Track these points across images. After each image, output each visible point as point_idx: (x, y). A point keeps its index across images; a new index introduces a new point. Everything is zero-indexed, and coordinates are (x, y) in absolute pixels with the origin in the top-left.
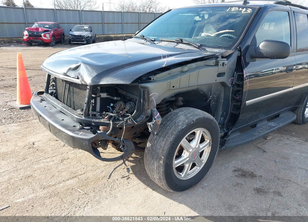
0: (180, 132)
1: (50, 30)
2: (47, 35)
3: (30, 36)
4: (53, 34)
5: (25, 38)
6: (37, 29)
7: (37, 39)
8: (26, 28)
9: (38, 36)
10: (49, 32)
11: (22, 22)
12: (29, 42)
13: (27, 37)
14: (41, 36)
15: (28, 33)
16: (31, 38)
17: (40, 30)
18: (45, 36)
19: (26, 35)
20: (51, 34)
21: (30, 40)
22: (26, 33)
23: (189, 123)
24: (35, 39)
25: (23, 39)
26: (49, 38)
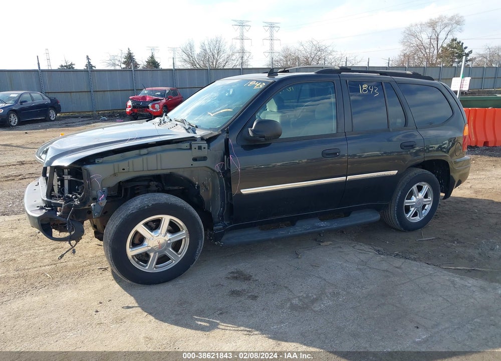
0: (129, 216)
1: (162, 98)
2: (157, 106)
3: (134, 107)
4: (165, 103)
5: (128, 110)
6: (144, 98)
7: (142, 111)
8: (131, 97)
9: (144, 107)
10: (159, 101)
11: (130, 89)
12: (133, 116)
13: (130, 109)
14: (148, 107)
15: (132, 104)
16: (136, 110)
17: (148, 99)
18: (153, 107)
19: (130, 107)
20: (161, 104)
21: (134, 113)
22: (130, 103)
23: (142, 208)
24: (140, 111)
25: (126, 112)
26: (159, 110)
